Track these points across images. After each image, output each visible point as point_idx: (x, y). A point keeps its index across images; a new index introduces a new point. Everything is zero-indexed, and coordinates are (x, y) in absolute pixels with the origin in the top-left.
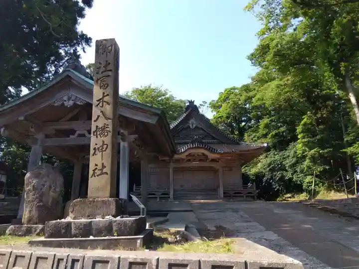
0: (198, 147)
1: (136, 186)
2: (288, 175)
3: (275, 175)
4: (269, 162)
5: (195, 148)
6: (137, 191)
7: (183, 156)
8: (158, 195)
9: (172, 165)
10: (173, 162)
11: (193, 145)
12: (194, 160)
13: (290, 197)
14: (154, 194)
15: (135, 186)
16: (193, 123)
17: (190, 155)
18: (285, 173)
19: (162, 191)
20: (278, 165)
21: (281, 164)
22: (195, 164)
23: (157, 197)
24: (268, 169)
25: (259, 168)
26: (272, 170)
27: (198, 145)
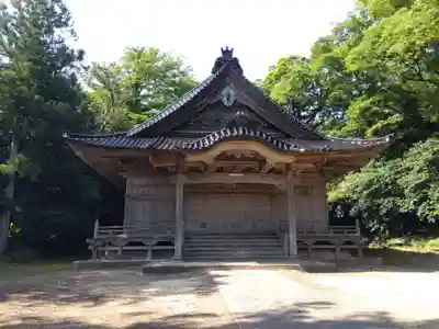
0: (244, 138)
1: (100, 225)
2: (406, 205)
3: (379, 205)
4: (367, 180)
5: (238, 138)
6: (101, 236)
7: (208, 158)
8: (150, 244)
9: (182, 180)
10: (184, 173)
11: (232, 132)
12: (233, 169)
13: (400, 245)
14: (141, 244)
15: (97, 224)
16: (228, 94)
17: (222, 156)
18: (399, 201)
19: (158, 237)
20: (387, 184)
21: (394, 182)
22: (236, 177)
23: (146, 251)
24: (365, 192)
25: (343, 190)
26: (374, 195)
27: (244, 131)
